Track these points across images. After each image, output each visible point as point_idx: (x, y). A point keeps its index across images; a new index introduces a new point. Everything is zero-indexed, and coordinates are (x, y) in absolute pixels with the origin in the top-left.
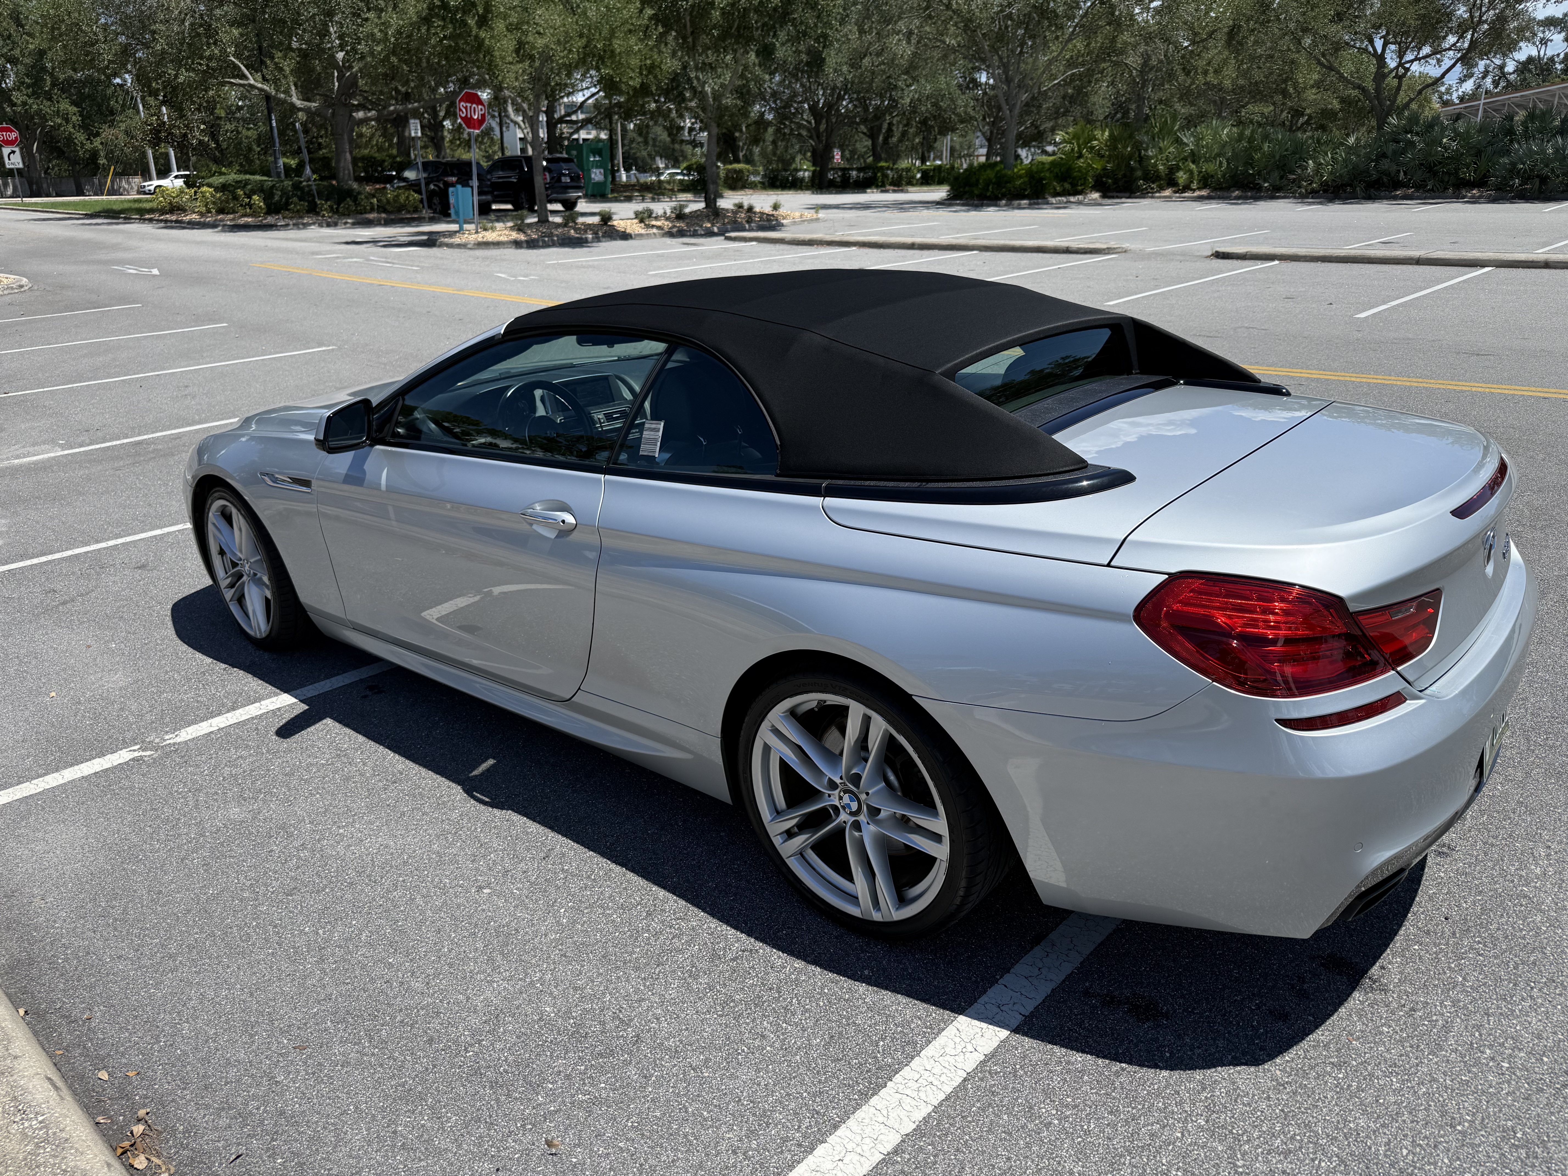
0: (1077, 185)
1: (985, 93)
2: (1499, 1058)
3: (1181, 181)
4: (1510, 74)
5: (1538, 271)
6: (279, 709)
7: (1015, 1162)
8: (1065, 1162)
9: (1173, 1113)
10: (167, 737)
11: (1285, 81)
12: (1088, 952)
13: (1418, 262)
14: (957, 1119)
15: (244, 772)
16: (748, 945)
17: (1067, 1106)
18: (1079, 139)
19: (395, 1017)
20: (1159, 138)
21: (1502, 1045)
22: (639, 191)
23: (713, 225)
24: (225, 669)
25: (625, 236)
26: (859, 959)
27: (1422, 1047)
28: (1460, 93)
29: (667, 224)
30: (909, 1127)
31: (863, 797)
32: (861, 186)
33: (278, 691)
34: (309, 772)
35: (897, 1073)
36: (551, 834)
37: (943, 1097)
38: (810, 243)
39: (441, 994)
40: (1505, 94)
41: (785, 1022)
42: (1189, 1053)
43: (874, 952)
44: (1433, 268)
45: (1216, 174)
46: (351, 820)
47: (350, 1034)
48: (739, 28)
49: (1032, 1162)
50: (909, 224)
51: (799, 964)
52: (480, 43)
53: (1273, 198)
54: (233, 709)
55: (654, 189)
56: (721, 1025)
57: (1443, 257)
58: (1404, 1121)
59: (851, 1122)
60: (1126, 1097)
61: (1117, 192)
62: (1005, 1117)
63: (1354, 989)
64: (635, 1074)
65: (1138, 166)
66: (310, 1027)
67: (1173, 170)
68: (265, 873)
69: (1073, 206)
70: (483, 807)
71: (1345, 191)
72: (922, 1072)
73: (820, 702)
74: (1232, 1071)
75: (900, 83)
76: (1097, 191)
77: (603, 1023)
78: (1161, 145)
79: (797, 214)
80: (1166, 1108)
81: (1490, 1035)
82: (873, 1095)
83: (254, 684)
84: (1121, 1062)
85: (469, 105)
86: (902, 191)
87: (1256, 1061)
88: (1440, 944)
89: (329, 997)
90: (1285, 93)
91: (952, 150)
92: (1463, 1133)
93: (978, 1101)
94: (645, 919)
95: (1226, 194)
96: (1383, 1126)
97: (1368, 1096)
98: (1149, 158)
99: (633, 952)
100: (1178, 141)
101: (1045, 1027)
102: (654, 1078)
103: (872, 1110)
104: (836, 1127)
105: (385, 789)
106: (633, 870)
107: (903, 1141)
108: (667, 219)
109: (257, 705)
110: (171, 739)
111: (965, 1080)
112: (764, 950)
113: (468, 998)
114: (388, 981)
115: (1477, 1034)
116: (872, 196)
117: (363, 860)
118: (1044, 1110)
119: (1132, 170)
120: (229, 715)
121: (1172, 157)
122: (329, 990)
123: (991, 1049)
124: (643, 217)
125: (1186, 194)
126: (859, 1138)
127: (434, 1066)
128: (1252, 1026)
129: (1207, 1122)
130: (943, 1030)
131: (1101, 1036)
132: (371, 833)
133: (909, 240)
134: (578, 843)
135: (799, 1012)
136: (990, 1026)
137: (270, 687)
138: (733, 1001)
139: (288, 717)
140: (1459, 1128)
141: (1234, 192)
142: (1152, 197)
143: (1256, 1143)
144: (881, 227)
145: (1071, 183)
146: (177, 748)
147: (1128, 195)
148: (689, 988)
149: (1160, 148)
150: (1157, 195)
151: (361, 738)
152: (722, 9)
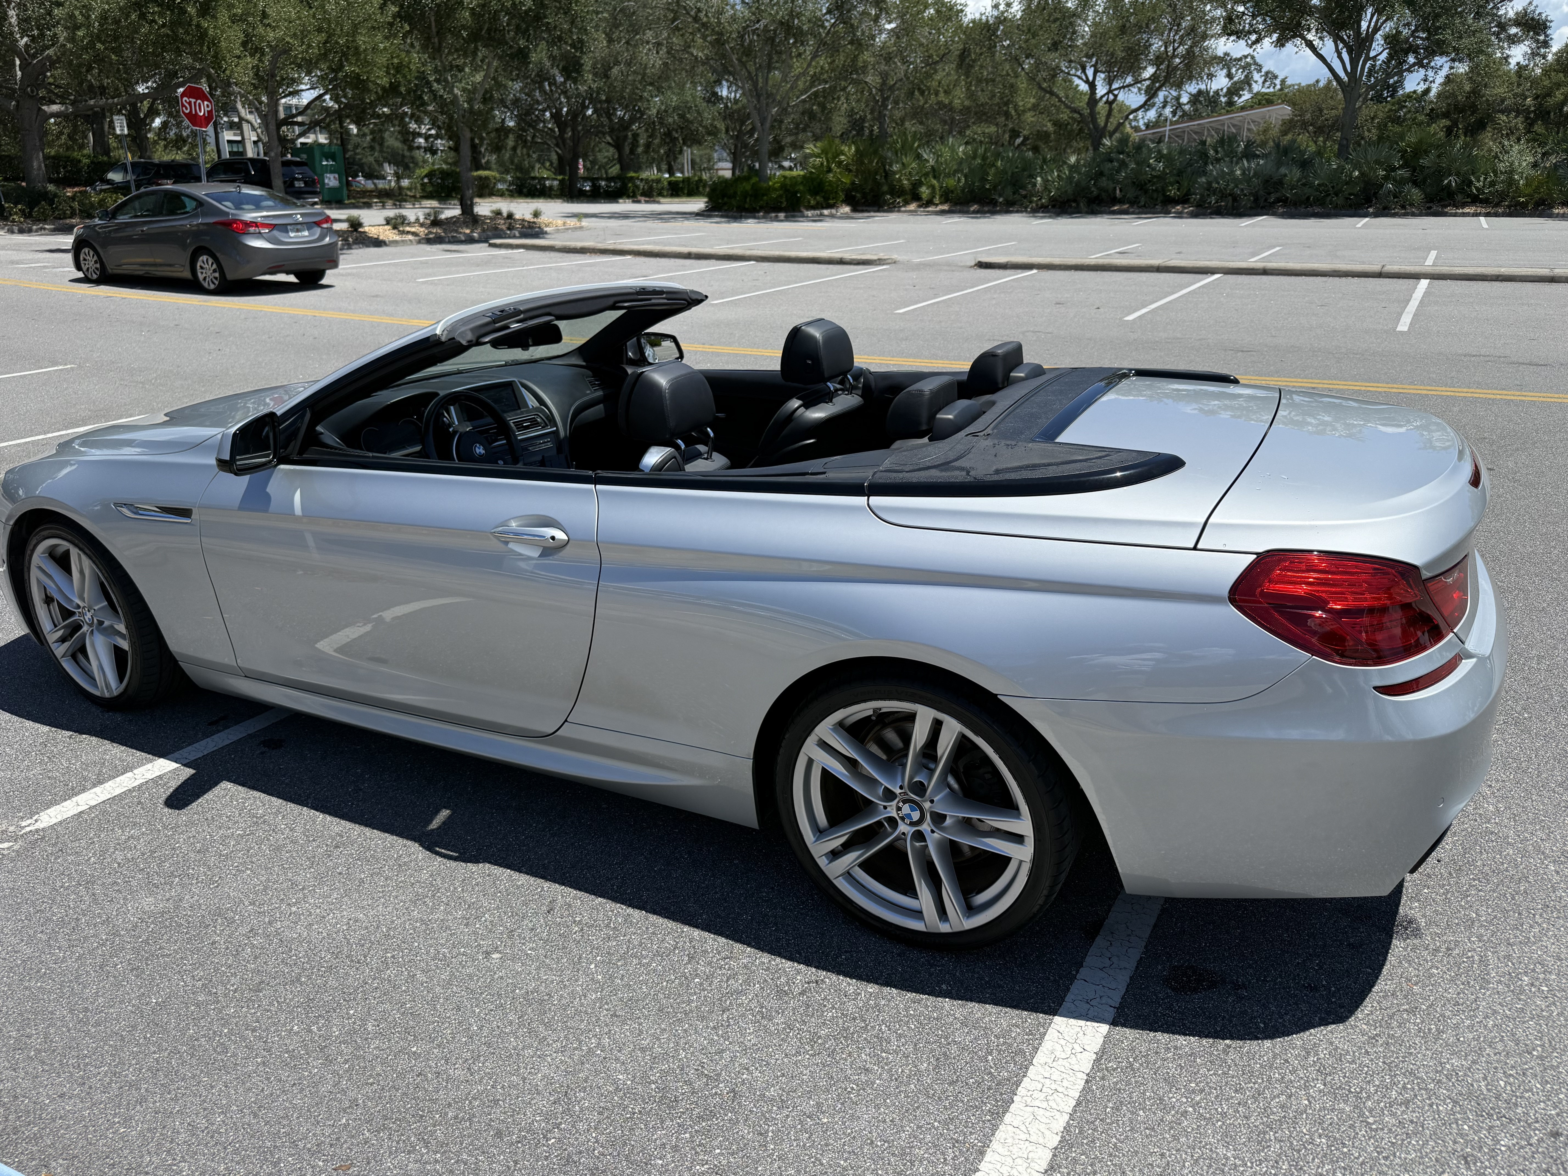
0: (829, 199)
1: (726, 106)
2: (1537, 983)
3: (924, 196)
4: (1185, 105)
5: (1259, 277)
6: (160, 777)
7: (1170, 1157)
8: (1216, 1148)
9: (1292, 1082)
10: (24, 824)
11: (1006, 104)
12: (1147, 935)
13: (1159, 269)
14: (1097, 1123)
15: (143, 854)
16: (810, 976)
17: (1193, 1091)
18: (827, 154)
19: (446, 1114)
20: (902, 154)
21: (1533, 970)
22: (378, 197)
23: (472, 232)
24: (70, 737)
25: (378, 243)
26: (931, 975)
27: (1472, 983)
28: (1146, 121)
29: (422, 231)
30: (1055, 1141)
31: (927, 805)
32: (612, 196)
33: (151, 756)
34: (226, 845)
35: (1018, 1086)
36: (547, 885)
37: (1074, 1103)
38: (583, 251)
39: (490, 1079)
40: (1182, 122)
41: (883, 1051)
42: (1280, 1021)
43: (943, 965)
44: (1172, 275)
45: (956, 189)
46: (301, 895)
47: (398, 1143)
48: (489, 30)
49: (1186, 1154)
50: (676, 234)
51: (872, 988)
52: (203, 35)
53: (1008, 212)
54: (100, 782)
55: (395, 196)
56: (817, 1065)
57: (1179, 265)
58: (1488, 1055)
59: (995, 1145)
60: (1244, 1074)
61: (866, 206)
62: (1141, 1113)
63: (1391, 937)
64: (749, 1134)
65: (883, 180)
66: (346, 1141)
67: (916, 185)
68: (216, 970)
69: (828, 219)
70: (453, 864)
71: (1071, 206)
72: (1043, 1081)
73: (875, 710)
74: (1325, 1032)
75: (646, 94)
76: (848, 204)
77: (688, 1083)
78: (904, 161)
79: (560, 222)
80: (1283, 1078)
81: (1520, 963)
82: (1004, 1113)
83: (116, 751)
84: (1223, 1039)
85: (193, 100)
86: (655, 202)
87: (1341, 1019)
88: (1444, 885)
89: (354, 1103)
90: (1007, 115)
91: (693, 162)
92: (1540, 1057)
93: (1109, 1101)
94: (689, 962)
95: (965, 209)
96: (1474, 1062)
97: (1449, 1036)
98: (895, 173)
99: (690, 1002)
100: (919, 157)
101: (1140, 1016)
102: (770, 1134)
103: (1010, 1128)
104: (982, 1153)
105: (329, 856)
106: (654, 912)
107: (1054, 1155)
108: (422, 225)
109: (129, 774)
110: (29, 825)
111: (1087, 1082)
112: (830, 979)
113: (524, 1079)
114: (420, 1074)
115: (1510, 964)
116: (624, 206)
117: (334, 939)
118: (1174, 1100)
119: (878, 185)
120: (97, 790)
121: (914, 173)
122: (351, 1094)
123: (1099, 1046)
124: (396, 223)
125: (930, 209)
126: (1009, 1160)
127: (516, 1163)
128: (1323, 986)
129: (1325, 1085)
130: (1045, 1034)
131: (1194, 1017)
132: (332, 907)
133: (685, 250)
134: (580, 890)
135: (893, 1038)
136: (1089, 1023)
137: (138, 753)
138: (820, 1037)
139: (174, 784)
140: (1535, 1053)
141: (972, 206)
142: (899, 211)
143: (1376, 1098)
144: (649, 236)
145: (824, 197)
146: (42, 835)
147: (876, 209)
148: (766, 1029)
149: (903, 164)
150: (903, 209)
151: (277, 802)
152: (473, 9)
